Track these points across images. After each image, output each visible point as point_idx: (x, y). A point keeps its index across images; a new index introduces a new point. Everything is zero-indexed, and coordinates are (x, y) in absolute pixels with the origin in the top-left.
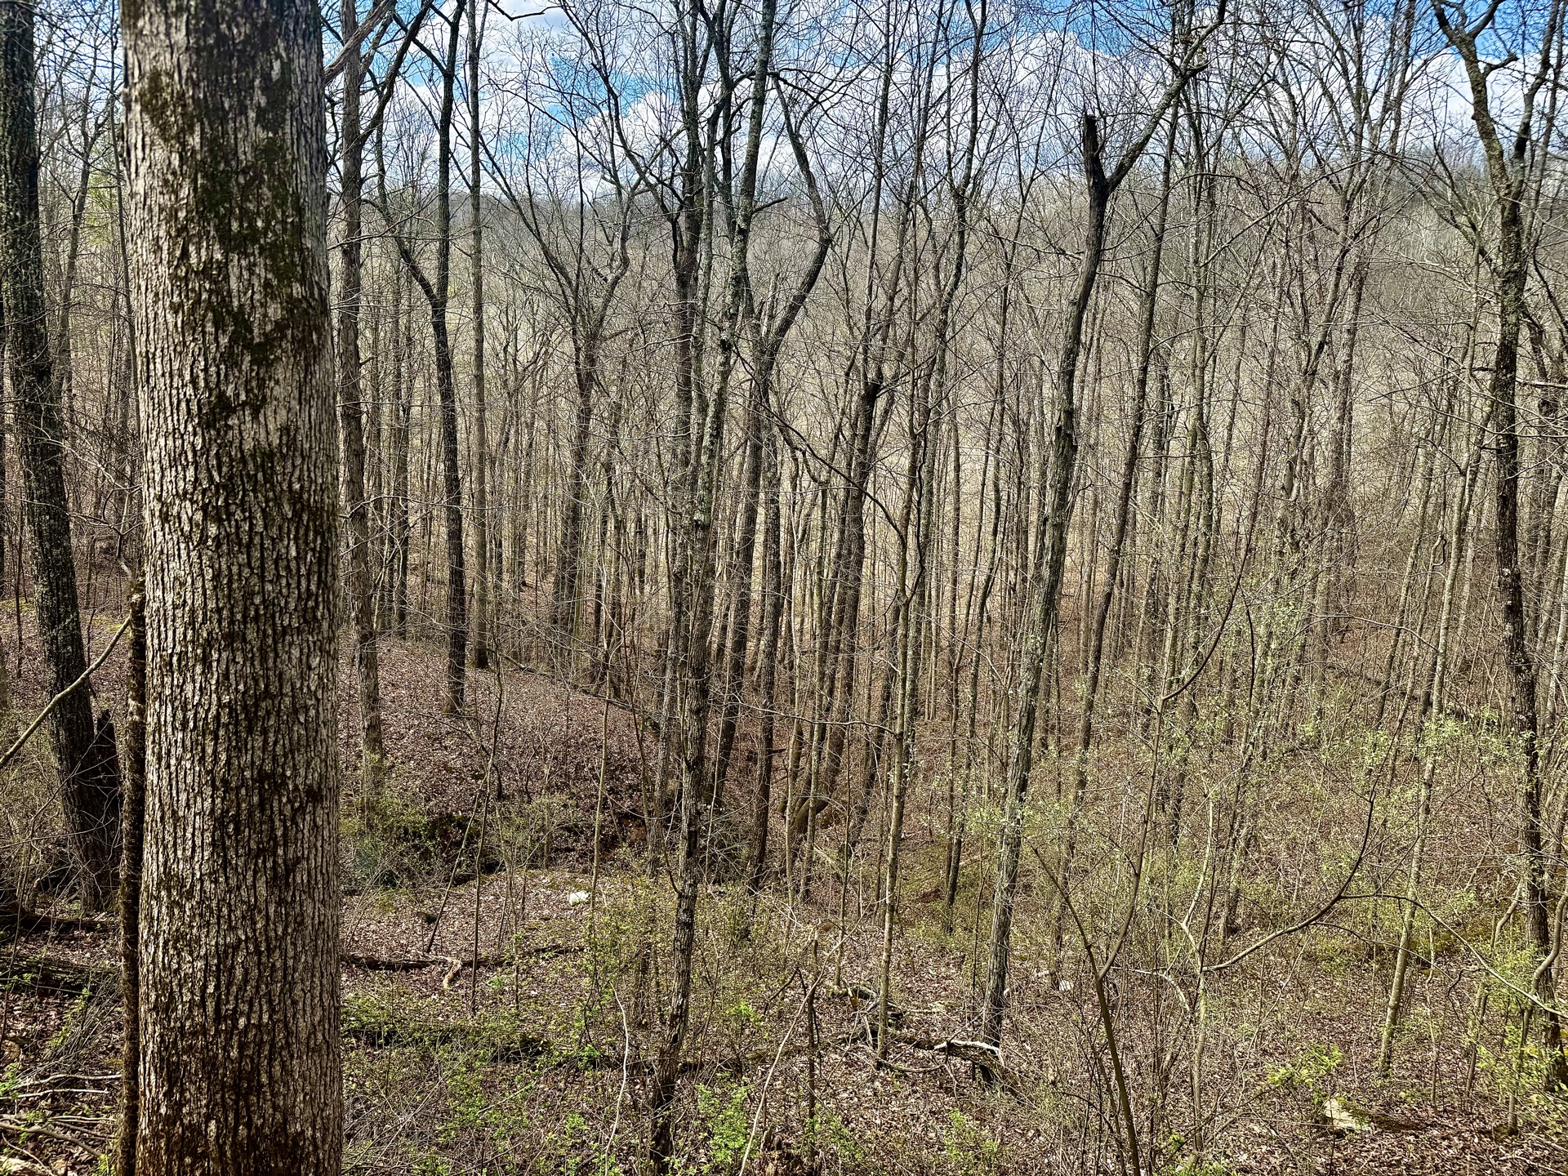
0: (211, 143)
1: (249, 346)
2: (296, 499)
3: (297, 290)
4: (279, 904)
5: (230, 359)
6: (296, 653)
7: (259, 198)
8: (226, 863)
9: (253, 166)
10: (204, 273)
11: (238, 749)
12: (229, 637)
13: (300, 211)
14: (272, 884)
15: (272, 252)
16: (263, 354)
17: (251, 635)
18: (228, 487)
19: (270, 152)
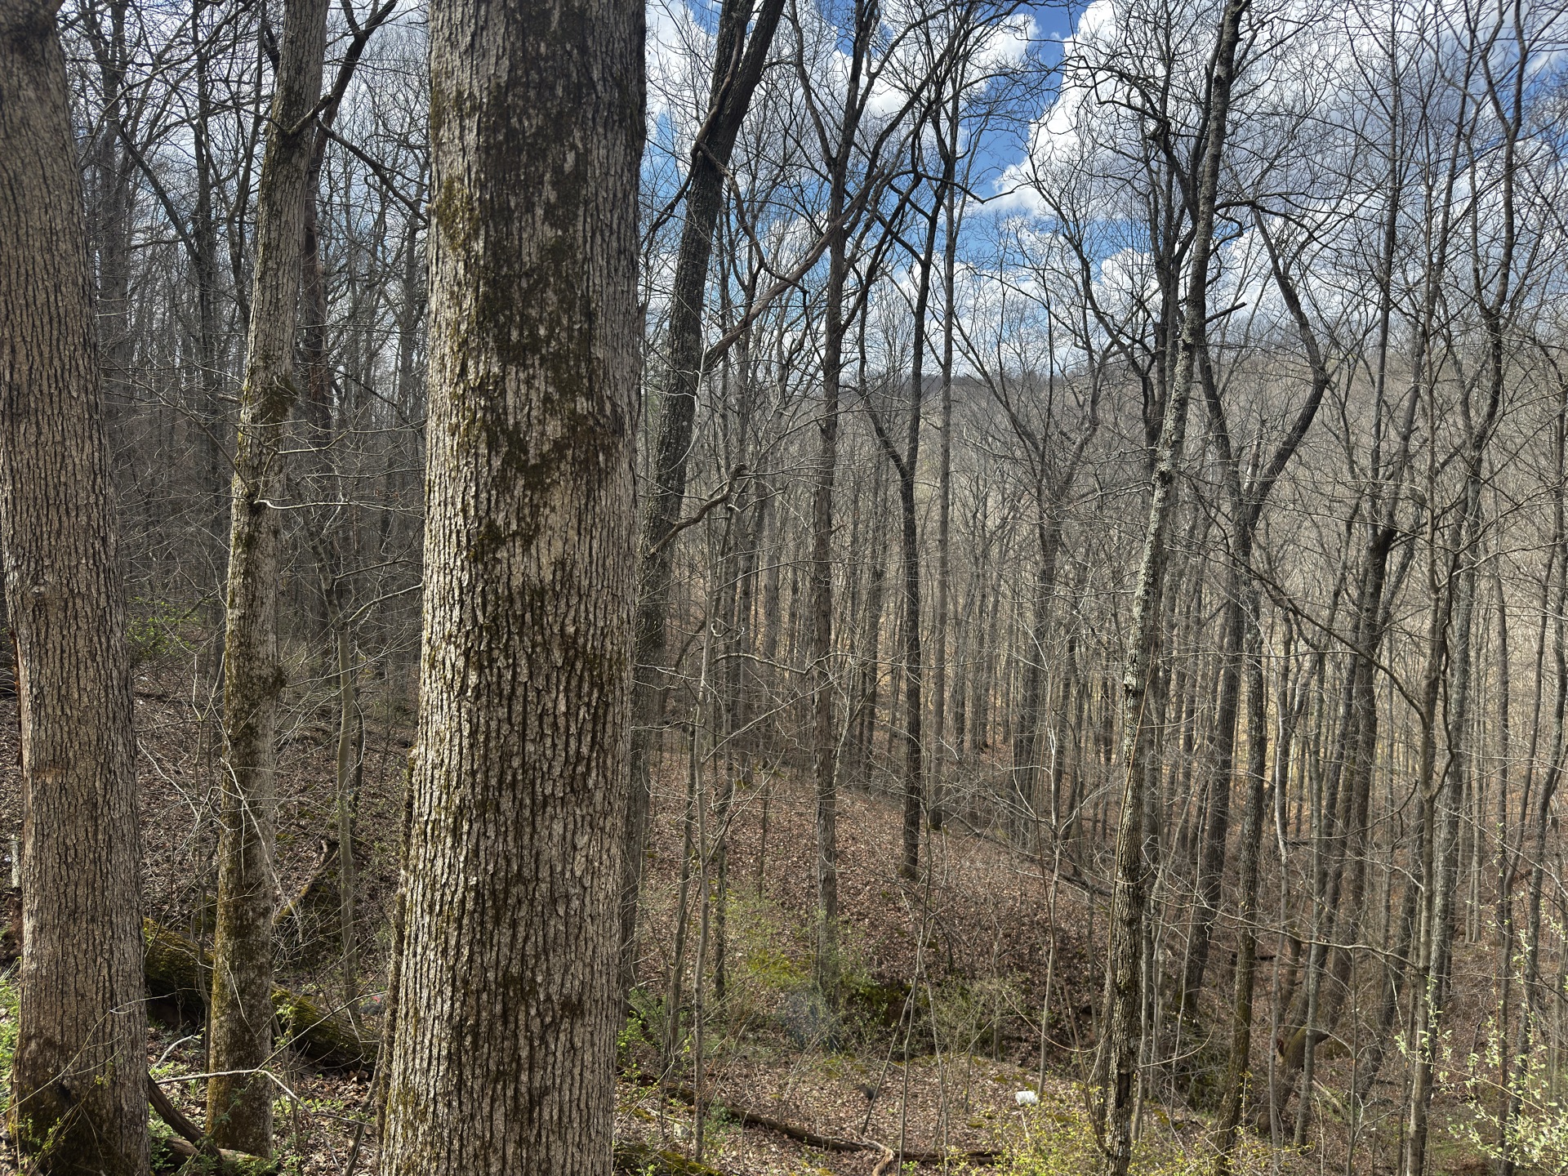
0: (495, 248)
1: (523, 468)
2: (569, 644)
3: (582, 405)
4: (520, 1143)
5: (502, 483)
6: (558, 828)
7: (543, 303)
8: (461, 1081)
9: (539, 267)
10: (481, 389)
11: (481, 943)
12: (482, 806)
13: (590, 316)
14: (513, 1116)
15: (554, 362)
16: (538, 478)
17: (506, 804)
18: (493, 629)
19: (558, 252)
